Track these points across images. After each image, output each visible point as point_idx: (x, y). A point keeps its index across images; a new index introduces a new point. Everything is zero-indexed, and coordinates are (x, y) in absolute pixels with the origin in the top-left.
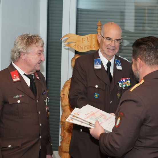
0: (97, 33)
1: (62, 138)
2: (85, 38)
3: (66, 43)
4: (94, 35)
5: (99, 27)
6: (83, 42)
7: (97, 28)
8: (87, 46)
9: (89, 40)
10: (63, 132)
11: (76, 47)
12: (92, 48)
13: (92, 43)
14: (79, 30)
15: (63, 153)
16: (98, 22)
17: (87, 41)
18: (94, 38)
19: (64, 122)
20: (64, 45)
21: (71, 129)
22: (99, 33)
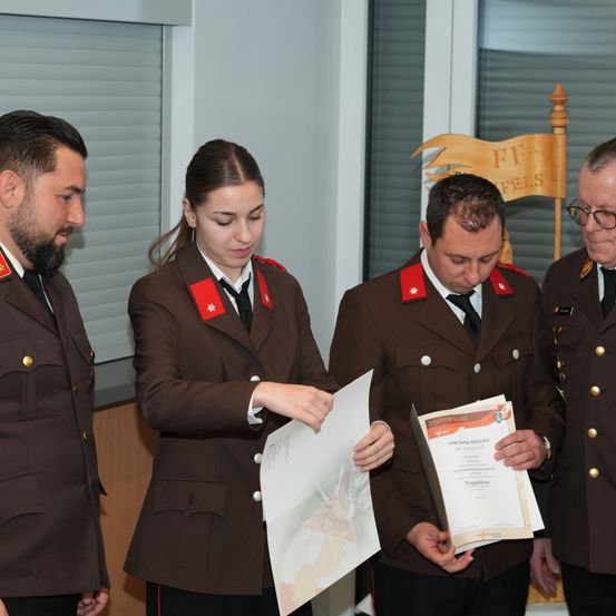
0: (552, 132)
2: (504, 150)
4: (538, 137)
5: (558, 108)
6: (497, 166)
7: (553, 111)
8: (514, 182)
9: (520, 158)
12: (531, 186)
13: (530, 168)
17: (513, 163)
18: (538, 149)
22: (558, 131)
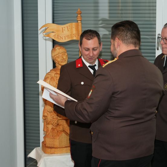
0: (78, 22)
1: (45, 133)
2: (65, 27)
3: (45, 34)
4: (74, 23)
5: (79, 15)
6: (63, 32)
7: (77, 16)
8: (68, 36)
9: (69, 29)
10: (46, 127)
11: (56, 37)
12: (72, 37)
13: (72, 32)
14: (55, 20)
15: (47, 149)
16: (78, 10)
17: (67, 31)
18: (74, 27)
19: (47, 116)
20: (43, 36)
21: (54, 123)
22: (79, 22)
